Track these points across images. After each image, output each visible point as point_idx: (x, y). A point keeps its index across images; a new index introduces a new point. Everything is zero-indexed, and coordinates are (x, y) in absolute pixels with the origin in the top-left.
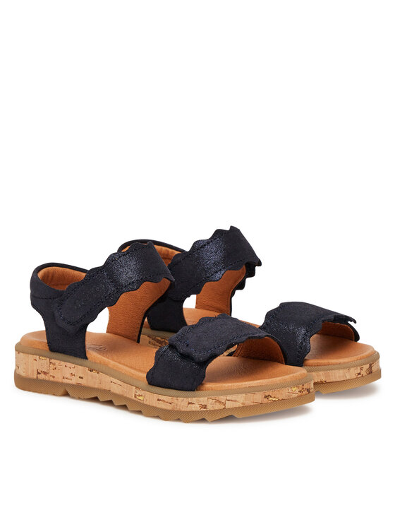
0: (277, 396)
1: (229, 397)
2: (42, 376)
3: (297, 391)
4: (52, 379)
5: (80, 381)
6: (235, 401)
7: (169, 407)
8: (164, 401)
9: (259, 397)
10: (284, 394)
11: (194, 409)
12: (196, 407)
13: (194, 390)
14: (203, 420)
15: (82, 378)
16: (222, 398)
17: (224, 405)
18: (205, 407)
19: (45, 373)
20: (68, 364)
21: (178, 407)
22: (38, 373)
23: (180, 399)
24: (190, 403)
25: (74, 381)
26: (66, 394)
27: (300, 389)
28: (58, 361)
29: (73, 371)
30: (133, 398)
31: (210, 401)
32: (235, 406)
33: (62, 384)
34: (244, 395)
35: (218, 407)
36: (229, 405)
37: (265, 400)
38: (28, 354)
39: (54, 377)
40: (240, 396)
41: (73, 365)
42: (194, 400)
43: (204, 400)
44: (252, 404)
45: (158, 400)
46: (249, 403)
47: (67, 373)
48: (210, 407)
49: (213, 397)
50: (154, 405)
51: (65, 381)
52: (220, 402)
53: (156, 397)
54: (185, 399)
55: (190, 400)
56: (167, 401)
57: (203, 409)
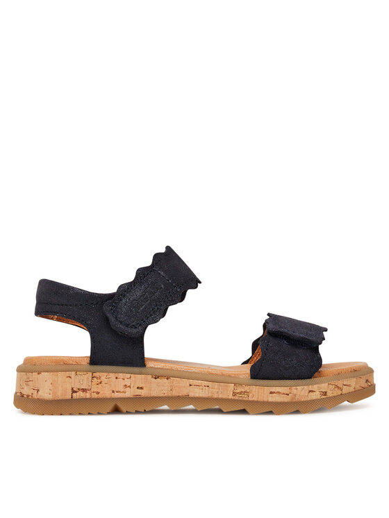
1: (345, 382)
2: (80, 395)
4: (95, 396)
5: (139, 392)
6: (349, 386)
7: (285, 399)
8: (279, 393)
11: (314, 398)
12: (316, 396)
15: (142, 388)
16: (340, 383)
17: (342, 390)
18: (325, 393)
19: (84, 390)
20: (121, 375)
21: (297, 398)
22: (74, 392)
23: (300, 388)
24: (310, 391)
25: (129, 393)
26: (116, 411)
28: (105, 374)
29: (128, 382)
30: (231, 397)
31: (330, 387)
32: (349, 391)
33: (111, 399)
34: (356, 379)
35: (337, 392)
36: (345, 390)
37: (366, 384)
38: (57, 371)
39: (98, 393)
40: (353, 380)
41: (128, 375)
42: (315, 387)
43: (324, 386)
44: (359, 389)
45: (271, 393)
47: (119, 385)
48: (330, 394)
49: (333, 383)
50: (265, 400)
51: (116, 395)
52: (338, 387)
53: (267, 390)
54: (305, 387)
55: (311, 388)
56: (283, 392)
57: (323, 397)
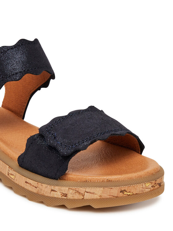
0: (132, 191)
1: (88, 190)
3: (150, 186)
6: (93, 193)
7: (34, 190)
8: (31, 185)
9: (115, 192)
10: (138, 189)
11: (56, 196)
12: (58, 195)
13: (57, 179)
14: (63, 207)
16: (82, 190)
17: (83, 196)
18: (66, 195)
21: (42, 192)
23: (44, 185)
24: (52, 190)
27: (153, 184)
30: (7, 175)
31: (71, 191)
32: (92, 198)
34: (102, 189)
35: (77, 196)
36: (87, 196)
37: (121, 194)
40: (98, 189)
42: (56, 188)
43: (65, 190)
44: (109, 197)
45: (26, 182)
46: (105, 196)
48: (70, 196)
49: (74, 188)
50: (23, 186)
52: (80, 193)
53: (24, 179)
54: (49, 186)
55: (53, 188)
56: (33, 184)
57: (64, 197)
